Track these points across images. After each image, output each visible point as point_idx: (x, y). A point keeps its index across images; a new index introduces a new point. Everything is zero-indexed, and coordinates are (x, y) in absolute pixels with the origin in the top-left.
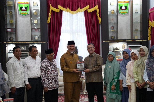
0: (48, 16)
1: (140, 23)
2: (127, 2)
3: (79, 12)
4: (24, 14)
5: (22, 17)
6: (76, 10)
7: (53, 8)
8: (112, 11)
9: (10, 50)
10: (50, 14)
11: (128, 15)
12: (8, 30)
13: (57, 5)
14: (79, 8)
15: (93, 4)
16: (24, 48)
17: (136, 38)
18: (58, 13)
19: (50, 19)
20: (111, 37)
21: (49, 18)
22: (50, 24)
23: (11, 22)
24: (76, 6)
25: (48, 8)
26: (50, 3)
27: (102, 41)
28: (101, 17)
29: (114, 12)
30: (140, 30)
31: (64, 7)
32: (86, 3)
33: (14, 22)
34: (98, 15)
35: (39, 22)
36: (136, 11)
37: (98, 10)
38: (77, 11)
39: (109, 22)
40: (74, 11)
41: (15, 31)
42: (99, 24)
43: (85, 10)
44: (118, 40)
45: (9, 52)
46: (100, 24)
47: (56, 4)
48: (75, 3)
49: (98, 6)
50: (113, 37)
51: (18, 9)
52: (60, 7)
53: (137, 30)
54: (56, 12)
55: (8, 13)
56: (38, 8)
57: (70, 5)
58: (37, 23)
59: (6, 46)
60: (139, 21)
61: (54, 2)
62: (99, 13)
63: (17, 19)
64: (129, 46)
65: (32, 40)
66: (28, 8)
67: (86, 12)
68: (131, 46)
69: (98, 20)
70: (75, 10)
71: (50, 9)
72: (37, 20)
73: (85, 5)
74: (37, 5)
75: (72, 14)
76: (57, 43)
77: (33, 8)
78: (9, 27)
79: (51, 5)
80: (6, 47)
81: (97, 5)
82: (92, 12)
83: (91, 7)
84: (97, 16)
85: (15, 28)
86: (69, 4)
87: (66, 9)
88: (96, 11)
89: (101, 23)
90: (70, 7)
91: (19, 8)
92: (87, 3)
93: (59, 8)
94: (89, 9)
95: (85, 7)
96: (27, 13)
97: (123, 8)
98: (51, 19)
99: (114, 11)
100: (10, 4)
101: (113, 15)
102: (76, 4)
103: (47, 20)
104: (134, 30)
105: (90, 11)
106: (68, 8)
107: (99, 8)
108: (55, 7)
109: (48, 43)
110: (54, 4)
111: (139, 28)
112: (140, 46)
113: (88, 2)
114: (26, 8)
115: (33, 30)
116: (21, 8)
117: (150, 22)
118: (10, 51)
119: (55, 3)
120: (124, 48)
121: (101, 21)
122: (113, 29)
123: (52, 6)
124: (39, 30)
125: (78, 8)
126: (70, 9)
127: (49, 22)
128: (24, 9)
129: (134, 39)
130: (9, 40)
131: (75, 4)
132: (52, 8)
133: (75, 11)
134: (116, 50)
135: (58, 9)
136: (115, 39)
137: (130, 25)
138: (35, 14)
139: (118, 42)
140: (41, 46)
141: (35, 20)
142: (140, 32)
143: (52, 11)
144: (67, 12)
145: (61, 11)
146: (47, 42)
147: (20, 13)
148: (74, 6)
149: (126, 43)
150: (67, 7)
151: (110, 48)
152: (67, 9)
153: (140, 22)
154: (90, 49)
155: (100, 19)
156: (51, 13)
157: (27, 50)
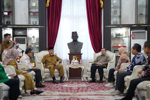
1: (146, 7)
12: (5, 13)
16: (21, 33)
17: (141, 23)
19: (49, 2)
22: (49, 7)
23: (8, 4)
27: (104, 26)
30: (145, 14)
35: (38, 5)
41: (12, 14)
42: (101, 8)
44: (121, 25)
50: (115, 22)
53: (143, 14)
58: (35, 6)
59: (3, 30)
60: (145, 4)
64: (133, 32)
65: (30, 24)
68: (134, 32)
69: (100, 4)
72: (35, 3)
76: (56, 29)
78: (6, 9)
85: (12, 11)
89: (103, 6)
98: (50, 2)
103: (46, 3)
112: (145, 32)
115: (31, 13)
120: (127, 34)
121: (103, 5)
122: (116, 13)
124: (38, 13)
127: (48, 5)
130: (6, 24)
134: (120, 36)
136: (118, 24)
137: (135, 9)
139: (121, 27)
140: (39, 31)
141: (33, 3)
142: (145, 17)
146: (46, 27)
149: (130, 29)
151: (113, 34)
155: (102, 3)
157: (24, 35)
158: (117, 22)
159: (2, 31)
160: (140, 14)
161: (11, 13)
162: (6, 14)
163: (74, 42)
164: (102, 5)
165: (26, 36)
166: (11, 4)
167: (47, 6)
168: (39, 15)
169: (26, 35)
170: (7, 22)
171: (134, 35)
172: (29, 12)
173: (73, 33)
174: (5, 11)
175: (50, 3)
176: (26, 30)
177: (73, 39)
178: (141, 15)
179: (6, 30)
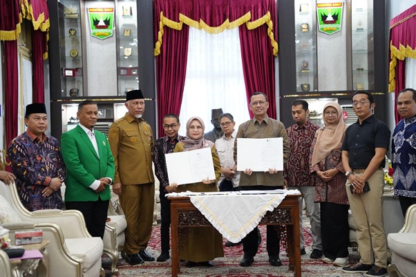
0: (155, 40)
1: (369, 53)
2: (337, 5)
3: (228, 28)
4: (103, 35)
5: (99, 43)
6: (220, 25)
7: (168, 20)
8: (303, 26)
9: (72, 118)
10: (160, 34)
11: (341, 35)
12: (67, 71)
13: (176, 14)
14: (228, 20)
15: (260, 10)
16: (101, 114)
17: (360, 87)
18: (178, 31)
19: (160, 46)
20: (302, 85)
21: (158, 44)
22: (160, 57)
23: (73, 54)
24: (219, 14)
25: (156, 20)
26: (161, 10)
27: (281, 95)
28: (278, 39)
29: (308, 28)
30: (367, 69)
31: (192, 17)
32: (242, 8)
33: (80, 55)
34: (272, 34)
35: (136, 53)
36: (360, 24)
37: (271, 24)
38: (222, 26)
39: (297, 50)
40: (216, 26)
41: (81, 74)
42: (274, 56)
43: (240, 25)
44: (318, 92)
45: (70, 123)
46: (276, 55)
47: (174, 10)
48: (219, 7)
49: (271, 14)
50: (306, 86)
51: (88, 24)
52: (182, 17)
53: (363, 69)
54: (175, 30)
55: (67, 34)
56: (134, 20)
57: (205, 13)
58: (131, 55)
59: (63, 108)
60: (366, 48)
61: (169, 7)
62: (274, 31)
63: (87, 47)
65: (119, 95)
66: (112, 22)
67: (243, 28)
68: (347, 108)
69: (270, 48)
70: (218, 24)
71: (161, 23)
72: (130, 49)
73: (242, 13)
74: (131, 14)
75: (211, 33)
76: (178, 101)
77: (122, 22)
78: (69, 64)
79: (162, 13)
80: (63, 112)
81: (269, 13)
82: (258, 28)
83: (255, 17)
84: (268, 38)
85: (82, 68)
86: (205, 10)
87: (197, 22)
88: (266, 26)
89: (279, 53)
90: (205, 17)
91: (92, 23)
92: (245, 7)
93: (180, 19)
94: (251, 21)
95: (241, 16)
96: (110, 34)
97: (330, 18)
98: (162, 46)
99: (307, 25)
100: (72, 14)
101: (306, 34)
102: (219, 11)
103: (155, 47)
104: (354, 69)
105: (252, 26)
106: (201, 20)
107: (273, 18)
108: (172, 18)
109: (156, 101)
110: (169, 10)
111: (365, 66)
113: (247, 6)
114: (107, 22)
115: (122, 71)
116: (96, 22)
117: (393, 48)
118: (72, 121)
119: (171, 9)
121: (277, 50)
122: (305, 67)
123: (165, 15)
124: (136, 70)
125: (224, 20)
126: (205, 22)
127: (159, 52)
128: (101, 23)
129: (355, 90)
130: (68, 95)
131: (217, 11)
132: (165, 21)
133: (218, 28)
134: (315, 115)
135: (179, 22)
136: (311, 90)
138: (127, 34)
139: (317, 97)
141: (126, 49)
142: (367, 75)
143: (166, 27)
144: (200, 28)
145: (186, 28)
146: (154, 99)
147: (94, 34)
148: (215, 16)
149: (337, 100)
150: (200, 17)
152: (199, 22)
153: (367, 52)
154: (258, 105)
155: (275, 45)
156: (163, 32)
157: (108, 118)
158: (309, 86)
159: (60, 110)
160: (358, 69)
161: (80, 71)
162: (69, 73)
163: (217, 132)
164: (275, 50)
165: (112, 120)
166: (80, 51)
167: (156, 54)
168: (139, 75)
169: (112, 117)
170: (71, 92)
171: (346, 115)
172: (119, 69)
173: (214, 112)
174: (67, 67)
175: (161, 48)
176: (113, 107)
177: (215, 125)
178: (361, 72)
179: (68, 108)
